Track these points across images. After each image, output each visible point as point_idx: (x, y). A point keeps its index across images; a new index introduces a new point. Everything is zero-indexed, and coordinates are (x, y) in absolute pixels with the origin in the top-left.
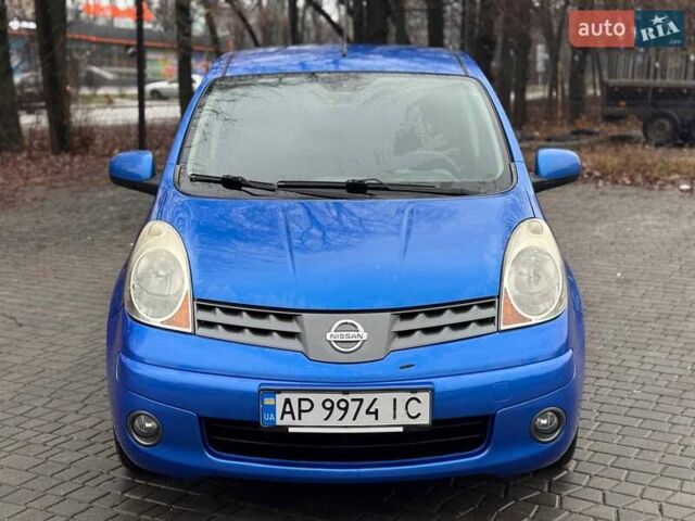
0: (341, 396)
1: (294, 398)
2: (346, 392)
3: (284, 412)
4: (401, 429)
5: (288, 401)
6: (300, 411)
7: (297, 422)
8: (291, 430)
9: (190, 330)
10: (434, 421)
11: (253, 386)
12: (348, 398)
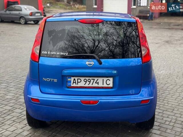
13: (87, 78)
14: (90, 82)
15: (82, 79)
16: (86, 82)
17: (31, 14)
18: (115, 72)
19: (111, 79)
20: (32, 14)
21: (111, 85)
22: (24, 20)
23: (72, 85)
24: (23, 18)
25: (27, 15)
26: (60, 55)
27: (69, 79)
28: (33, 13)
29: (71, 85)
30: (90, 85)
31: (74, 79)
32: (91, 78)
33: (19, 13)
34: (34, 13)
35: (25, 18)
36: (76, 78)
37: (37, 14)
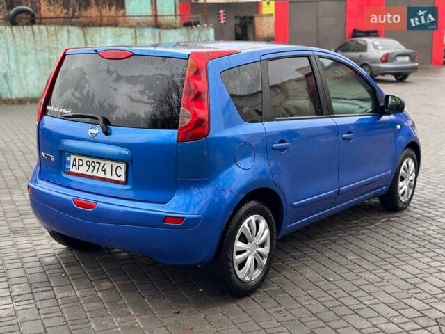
13: (91, 160)
14: (94, 167)
15: (85, 159)
16: (89, 166)
17: (384, 59)
18: (127, 153)
19: (123, 166)
20: (386, 59)
21: (123, 179)
22: (368, 71)
23: (71, 170)
24: (367, 68)
25: (375, 61)
26: (62, 113)
27: (68, 159)
28: (390, 56)
29: (69, 169)
30: (94, 174)
31: (75, 159)
32: (95, 161)
33: (360, 56)
34: (393, 56)
35: (370, 67)
36: (77, 158)
37: (400, 59)
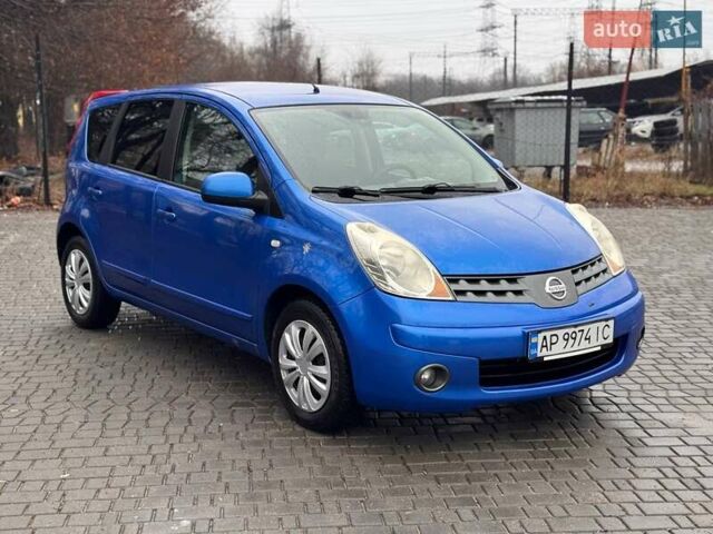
0: (573, 329)
1: (548, 334)
2: (576, 326)
3: (543, 346)
4: (599, 348)
5: (545, 338)
6: (552, 344)
7: (549, 353)
8: (546, 359)
9: (451, 298)
10: (614, 339)
11: (517, 331)
12: (577, 330)
